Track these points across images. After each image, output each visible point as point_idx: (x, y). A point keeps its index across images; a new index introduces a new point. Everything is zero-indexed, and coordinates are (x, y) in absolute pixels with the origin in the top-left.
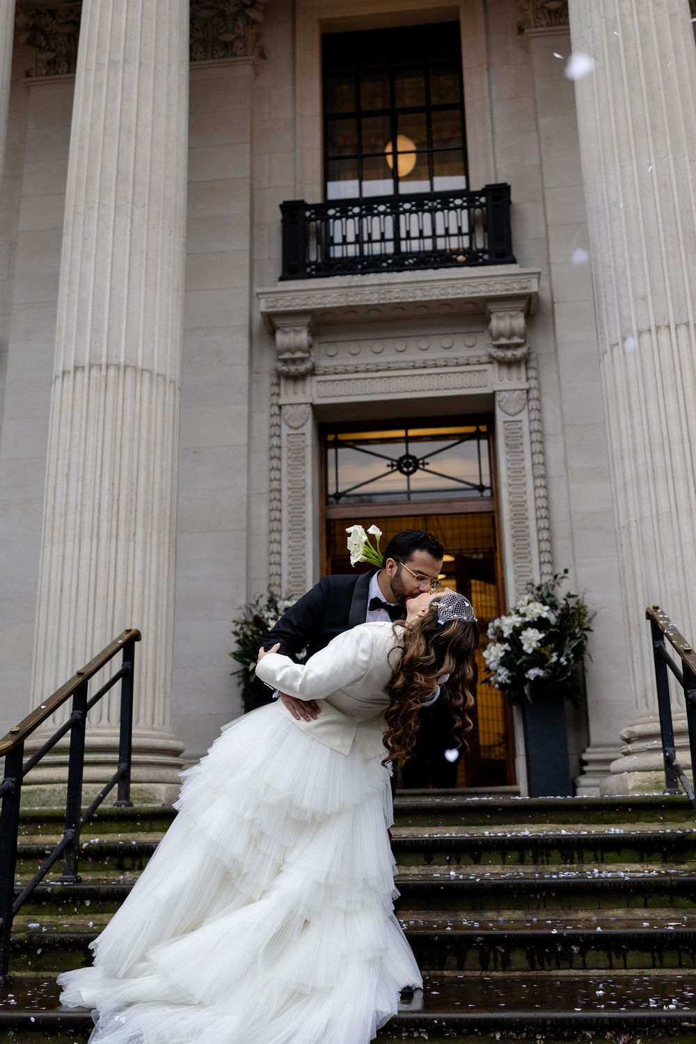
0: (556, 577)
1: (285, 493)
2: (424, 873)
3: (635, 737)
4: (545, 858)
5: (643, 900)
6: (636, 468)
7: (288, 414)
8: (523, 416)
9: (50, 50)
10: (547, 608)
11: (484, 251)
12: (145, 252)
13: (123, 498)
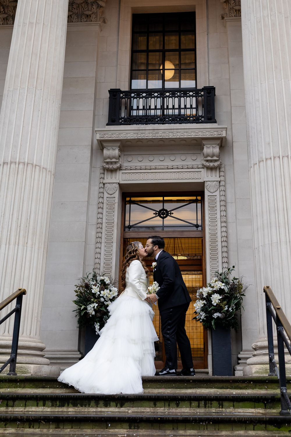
0: (229, 269)
1: (104, 225)
2: (152, 411)
3: (258, 348)
4: (210, 405)
5: (253, 427)
6: (263, 221)
7: (108, 187)
8: (217, 193)
9: (5, 13)
10: (224, 284)
11: (202, 117)
12: (40, 111)
13: (22, 225)
